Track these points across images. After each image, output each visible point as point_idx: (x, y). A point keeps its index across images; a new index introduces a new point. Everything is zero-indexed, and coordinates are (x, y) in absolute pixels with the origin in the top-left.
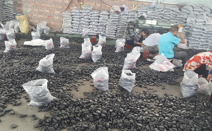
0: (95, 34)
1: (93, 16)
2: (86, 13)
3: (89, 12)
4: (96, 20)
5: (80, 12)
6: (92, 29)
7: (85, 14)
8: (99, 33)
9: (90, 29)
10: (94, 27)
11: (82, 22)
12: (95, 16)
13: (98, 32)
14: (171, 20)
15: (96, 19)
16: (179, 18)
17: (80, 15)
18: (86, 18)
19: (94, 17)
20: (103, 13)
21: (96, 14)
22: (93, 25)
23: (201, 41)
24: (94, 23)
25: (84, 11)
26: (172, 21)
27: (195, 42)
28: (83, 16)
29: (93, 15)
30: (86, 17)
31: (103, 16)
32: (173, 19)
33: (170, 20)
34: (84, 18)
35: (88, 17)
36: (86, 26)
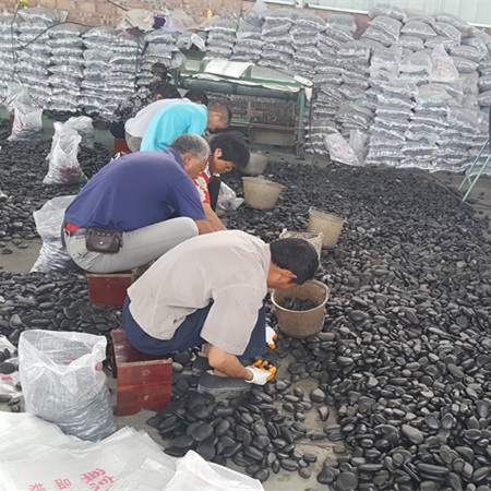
0: (72, 108)
1: (59, 46)
2: (33, 32)
3: (45, 31)
4: (71, 59)
5: (12, 28)
6: (61, 90)
7: (31, 37)
8: (87, 103)
9: (56, 91)
10: (67, 82)
11: (24, 64)
12: (67, 46)
13: (81, 102)
14: (322, 65)
15: (74, 55)
16: (346, 60)
17: (13, 41)
18: (36, 51)
19: (63, 50)
20: (95, 34)
21: (72, 36)
22: (63, 75)
23: (407, 139)
24: (64, 68)
25: (28, 27)
26: (324, 69)
27: (387, 143)
28: (24, 45)
29: (59, 41)
30: (34, 47)
31: (94, 45)
32: (326, 63)
33: (319, 64)
34: (30, 50)
35: (42, 48)
36: (38, 80)
